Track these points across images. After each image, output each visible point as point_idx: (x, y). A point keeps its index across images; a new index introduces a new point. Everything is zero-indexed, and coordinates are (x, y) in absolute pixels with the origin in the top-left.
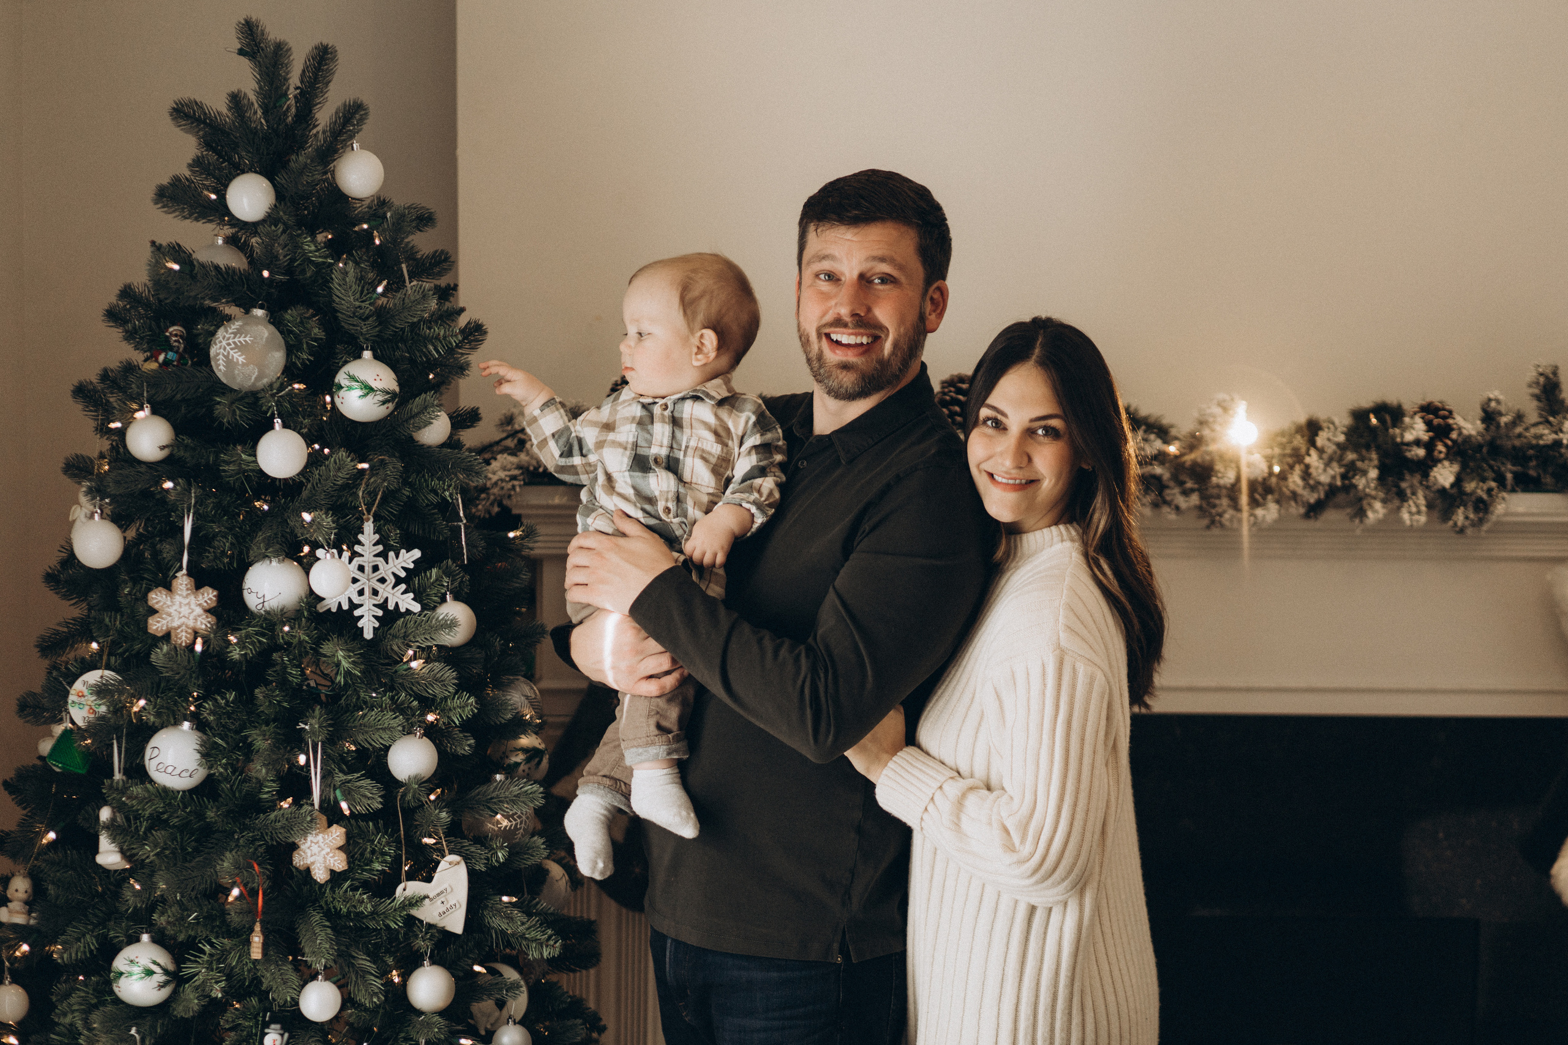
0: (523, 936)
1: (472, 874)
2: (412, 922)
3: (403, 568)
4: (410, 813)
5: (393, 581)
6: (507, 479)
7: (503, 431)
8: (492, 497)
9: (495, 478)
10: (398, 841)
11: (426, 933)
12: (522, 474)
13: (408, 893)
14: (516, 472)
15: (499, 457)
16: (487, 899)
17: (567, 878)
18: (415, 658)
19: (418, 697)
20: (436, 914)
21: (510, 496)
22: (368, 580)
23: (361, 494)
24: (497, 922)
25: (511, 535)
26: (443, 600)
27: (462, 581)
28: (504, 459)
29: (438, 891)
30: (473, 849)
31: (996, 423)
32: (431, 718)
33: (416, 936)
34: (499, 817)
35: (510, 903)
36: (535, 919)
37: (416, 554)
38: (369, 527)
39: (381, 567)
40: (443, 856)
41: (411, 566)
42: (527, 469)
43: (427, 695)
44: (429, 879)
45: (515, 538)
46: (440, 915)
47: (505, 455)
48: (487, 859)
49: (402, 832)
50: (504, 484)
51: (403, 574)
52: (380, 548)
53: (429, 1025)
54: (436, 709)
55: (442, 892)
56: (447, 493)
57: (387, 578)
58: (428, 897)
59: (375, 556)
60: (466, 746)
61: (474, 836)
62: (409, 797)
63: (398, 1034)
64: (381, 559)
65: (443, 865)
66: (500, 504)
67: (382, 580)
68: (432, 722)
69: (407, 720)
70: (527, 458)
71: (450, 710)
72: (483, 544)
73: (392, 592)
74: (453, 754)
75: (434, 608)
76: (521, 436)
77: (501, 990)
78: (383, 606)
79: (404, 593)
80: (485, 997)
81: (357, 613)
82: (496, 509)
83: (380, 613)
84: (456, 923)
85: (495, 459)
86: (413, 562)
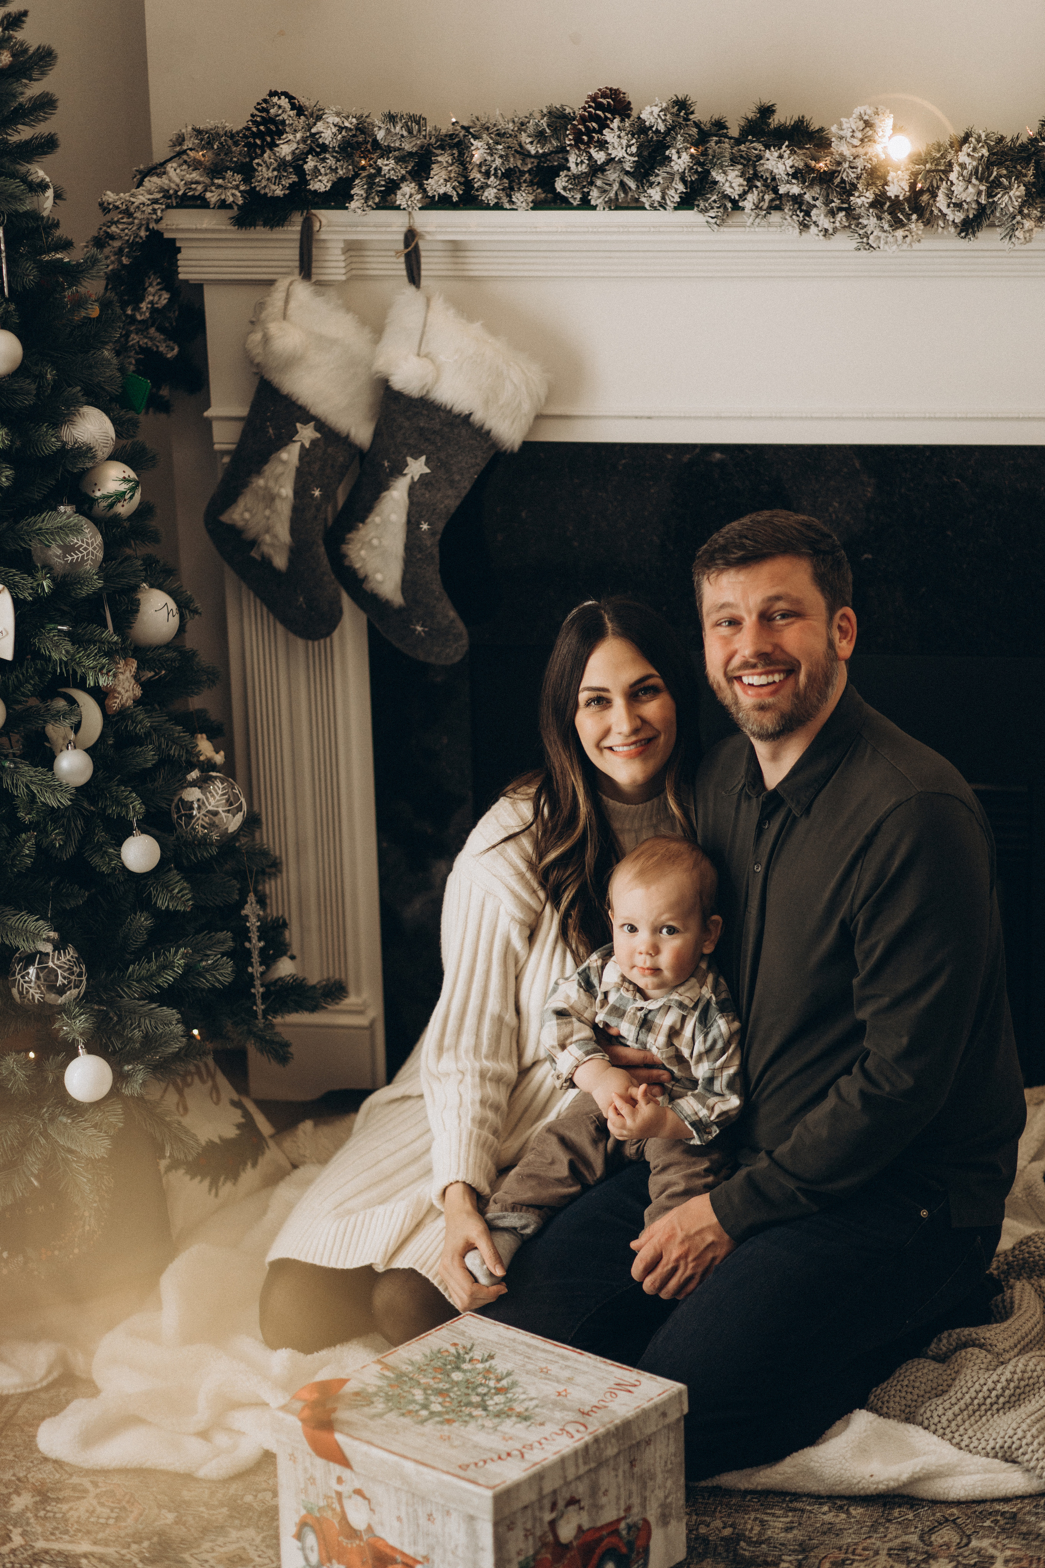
1: (18, 604)
7: (174, 151)
8: (136, 221)
12: (163, 197)
21: (155, 220)
30: (19, 579)
42: (168, 191)
48: (32, 589)
66: (148, 228)
82: (143, 233)
84: (5, 650)
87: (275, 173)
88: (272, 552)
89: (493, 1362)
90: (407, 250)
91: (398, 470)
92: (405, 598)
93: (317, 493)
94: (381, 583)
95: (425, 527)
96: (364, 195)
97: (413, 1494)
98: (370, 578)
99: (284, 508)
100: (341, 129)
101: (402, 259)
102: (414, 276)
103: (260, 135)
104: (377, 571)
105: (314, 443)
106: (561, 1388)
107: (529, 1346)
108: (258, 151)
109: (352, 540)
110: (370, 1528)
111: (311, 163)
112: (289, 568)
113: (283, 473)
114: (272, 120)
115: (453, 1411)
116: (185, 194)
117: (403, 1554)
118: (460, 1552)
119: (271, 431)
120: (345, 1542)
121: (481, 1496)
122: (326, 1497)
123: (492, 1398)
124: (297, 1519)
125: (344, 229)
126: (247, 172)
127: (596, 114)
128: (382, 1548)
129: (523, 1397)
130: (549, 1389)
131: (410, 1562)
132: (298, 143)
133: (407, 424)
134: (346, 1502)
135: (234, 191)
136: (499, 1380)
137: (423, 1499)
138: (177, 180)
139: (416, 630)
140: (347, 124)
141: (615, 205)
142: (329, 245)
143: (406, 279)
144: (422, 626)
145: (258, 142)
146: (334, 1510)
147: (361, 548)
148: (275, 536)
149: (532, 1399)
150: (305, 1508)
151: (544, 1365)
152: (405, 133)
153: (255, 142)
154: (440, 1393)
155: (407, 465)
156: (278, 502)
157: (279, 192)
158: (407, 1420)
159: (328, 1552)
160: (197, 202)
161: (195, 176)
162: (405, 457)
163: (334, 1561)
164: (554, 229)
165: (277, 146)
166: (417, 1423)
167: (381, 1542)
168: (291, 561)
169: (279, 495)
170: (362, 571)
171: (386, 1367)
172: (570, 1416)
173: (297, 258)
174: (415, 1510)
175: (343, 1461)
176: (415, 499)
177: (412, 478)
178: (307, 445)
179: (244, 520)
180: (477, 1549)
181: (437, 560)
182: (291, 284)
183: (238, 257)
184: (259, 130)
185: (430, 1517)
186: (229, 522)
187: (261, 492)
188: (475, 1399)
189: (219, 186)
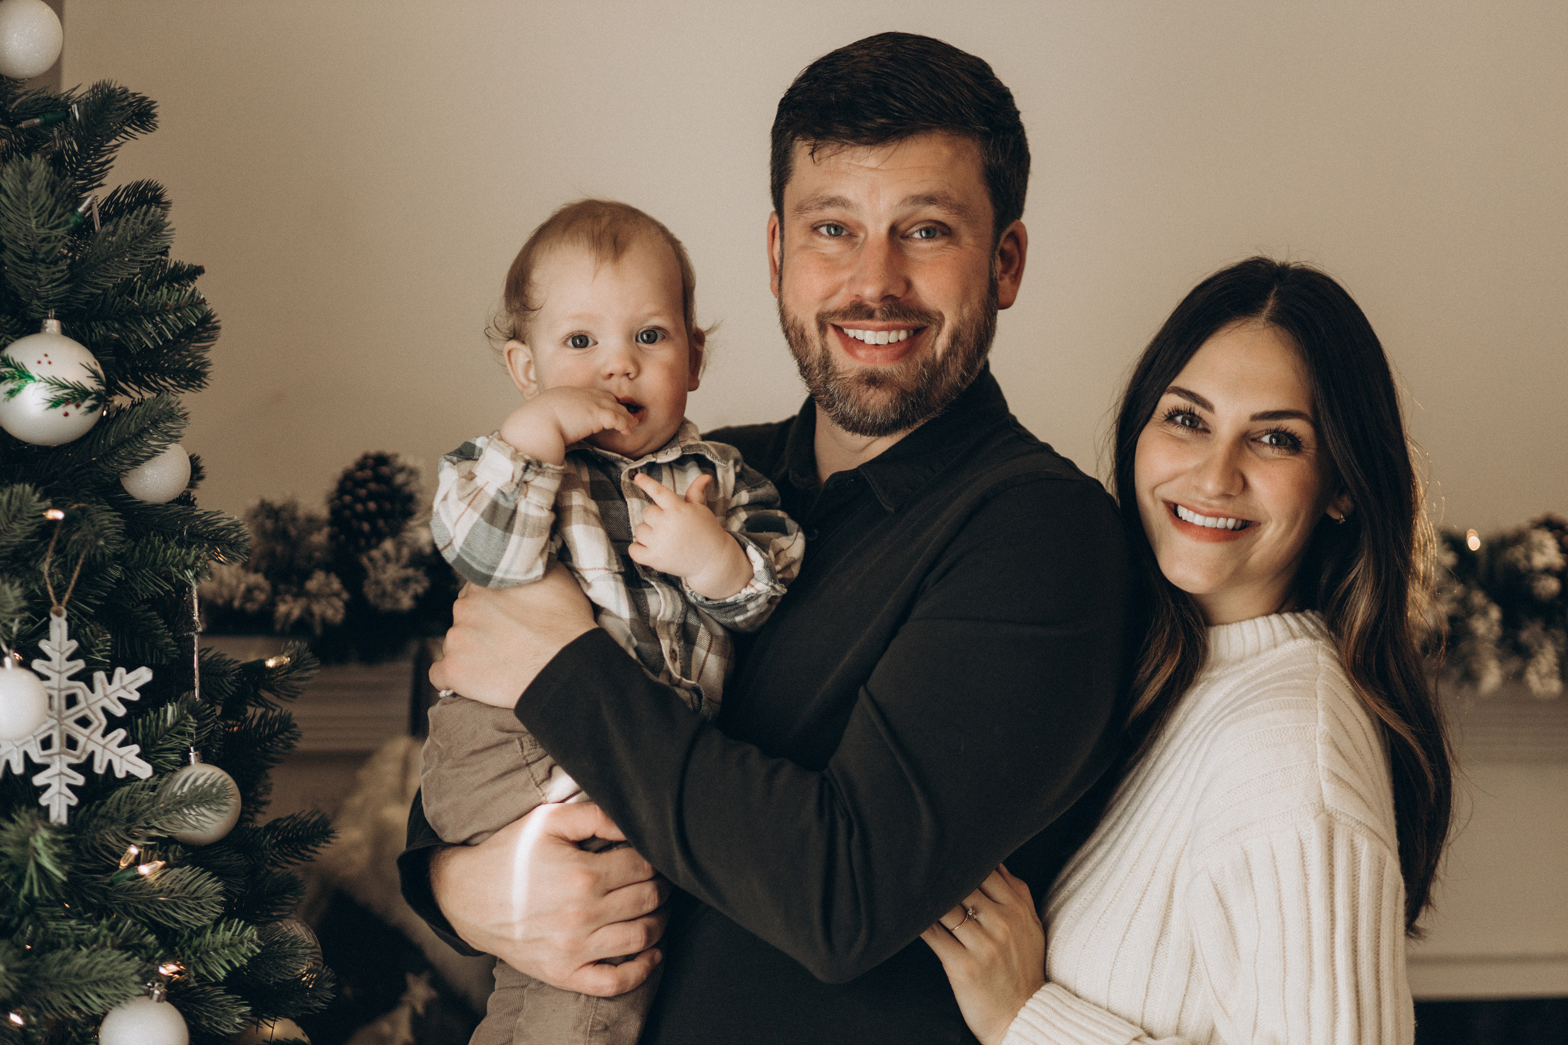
3: (121, 699)
5: (104, 722)
18: (143, 859)
19: (155, 928)
22: (60, 720)
23: (45, 568)
26: (186, 763)
31: (1191, 421)
32: (173, 968)
37: (144, 675)
38: (59, 626)
39: (80, 697)
41: (135, 697)
43: (172, 925)
51: (120, 711)
52: (80, 664)
54: (180, 953)
57: (91, 716)
59: (71, 678)
60: (236, 1017)
64: (82, 684)
67: (84, 722)
68: (173, 978)
71: (207, 952)
73: (103, 742)
74: (209, 1030)
75: (172, 773)
78: (85, 767)
79: (123, 744)
81: (38, 780)
83: (80, 780)
86: (138, 690)
103: (368, 516)
126: (351, 571)
135: (332, 601)
145: (366, 527)
153: (359, 530)
157: (405, 603)
161: (255, 578)
184: (365, 509)
189: (301, 593)
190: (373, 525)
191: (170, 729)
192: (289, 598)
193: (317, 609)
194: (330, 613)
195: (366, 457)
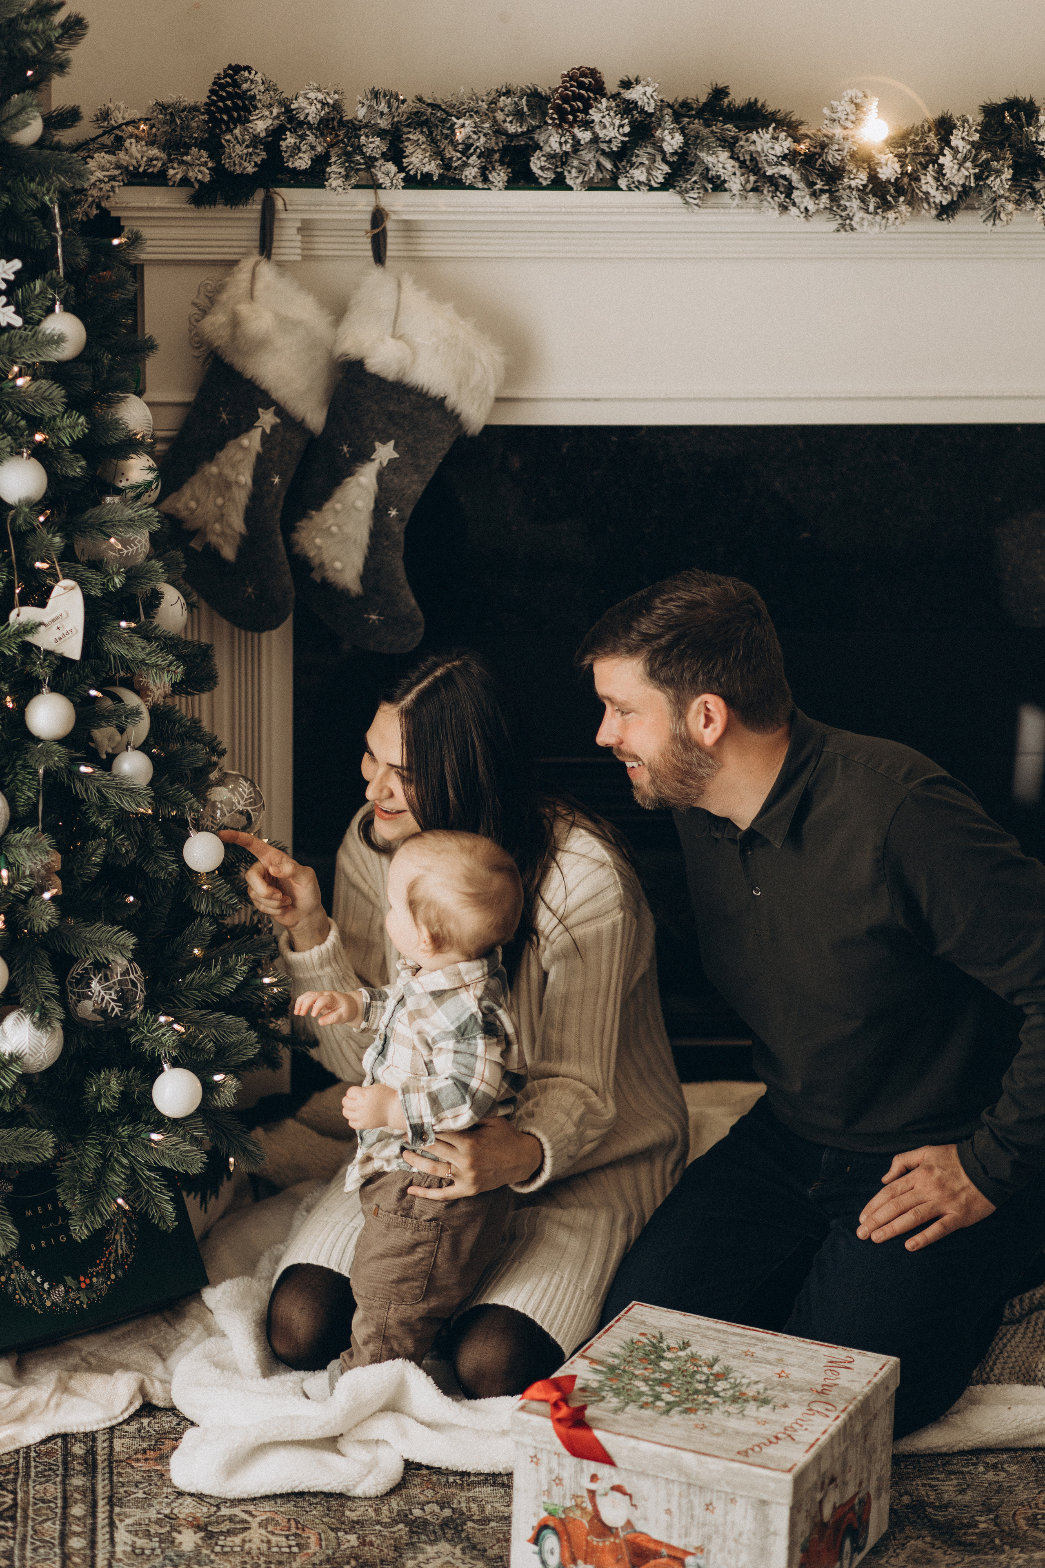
0: (143, 662)
1: (89, 601)
2: (28, 649)
3: (4, 280)
4: (21, 536)
6: (106, 179)
7: (100, 127)
8: (90, 199)
9: (93, 179)
10: (10, 566)
11: (45, 660)
12: (122, 173)
13: (23, 619)
14: (117, 172)
15: (96, 156)
16: (105, 624)
17: (183, 601)
18: (20, 375)
19: (25, 416)
20: (52, 639)
21: (109, 197)
24: (116, 648)
25: (116, 242)
26: (51, 312)
27: (68, 293)
28: (102, 158)
29: (54, 616)
30: (88, 574)
32: (39, 437)
33: (35, 664)
34: (112, 540)
35: (129, 628)
36: (155, 644)
37: (17, 264)
40: (57, 581)
41: (12, 277)
42: (127, 168)
43: (35, 414)
44: (43, 604)
45: (120, 245)
46: (56, 641)
47: (103, 154)
48: (103, 584)
49: (14, 557)
50: (102, 185)
51: (4, 286)
53: (48, 754)
54: (45, 428)
55: (57, 618)
56: (47, 198)
58: (43, 624)
60: (77, 468)
61: (89, 561)
62: (20, 520)
63: (15, 762)
65: (57, 590)
66: (99, 206)
68: (41, 442)
69: (15, 440)
70: (127, 158)
71: (59, 429)
72: (86, 251)
74: (63, 476)
75: (39, 322)
76: (118, 132)
77: (120, 716)
79: (5, 305)
80: (103, 723)
82: (95, 212)
84: (73, 649)
85: (92, 158)
86: (14, 273)
87: (250, 150)
88: (221, 541)
89: (693, 1349)
90: (376, 231)
91: (364, 455)
92: (363, 586)
93: (276, 480)
94: (342, 571)
95: (393, 513)
96: (344, 173)
97: (689, 1485)
98: (327, 566)
99: (241, 497)
100: (324, 104)
101: (369, 240)
102: (379, 257)
103: (227, 110)
104: (337, 559)
105: (274, 428)
106: (778, 1370)
107: (718, 1331)
108: (224, 127)
109: (303, 528)
110: (629, 1523)
111: (290, 140)
112: (237, 557)
113: (242, 460)
114: (243, 96)
115: (687, 1399)
116: (145, 171)
117: (669, 1546)
118: (744, 1539)
119: (224, 416)
120: (595, 1541)
121: (776, 1481)
122: (575, 1497)
123: (716, 1385)
124: (535, 1522)
125: (307, 208)
126: (215, 148)
127: (580, 94)
128: (644, 1543)
129: (745, 1381)
130: (768, 1372)
131: (679, 1555)
132: (274, 119)
133: (375, 408)
134: (601, 1502)
135: (202, 168)
136: (711, 1366)
137: (701, 1488)
138: (139, 156)
139: (369, 619)
140: (331, 102)
141: (591, 186)
142: (285, 224)
143: (372, 260)
144: (378, 615)
145: (225, 117)
146: (583, 1509)
147: (314, 538)
148: (230, 526)
149: (756, 1383)
150: (546, 1510)
151: (745, 1349)
152: (386, 110)
153: (222, 118)
154: (661, 1383)
155: (375, 450)
156: (235, 489)
157: (250, 169)
158: (648, 1413)
159: (572, 1553)
160: (158, 179)
161: (154, 152)
162: (372, 443)
163: (580, 1562)
164: (527, 210)
165: (250, 122)
166: (661, 1414)
167: (642, 1537)
168: (241, 552)
169: (238, 484)
170: (317, 561)
171: (593, 1361)
172: (808, 1397)
173: (258, 237)
174: (690, 1502)
175: (605, 1459)
176: (384, 486)
177: (381, 463)
178: (268, 431)
179: (187, 508)
180: (767, 1534)
181: (402, 545)
182: (257, 264)
183: (186, 237)
184: (225, 105)
185: (708, 1506)
186: (171, 512)
187: (213, 480)
188: (701, 1387)
189: (183, 162)
190: (230, 117)
191: (37, 296)
192: (175, 165)
193: (191, 174)
194: (200, 176)
195: (230, 67)
